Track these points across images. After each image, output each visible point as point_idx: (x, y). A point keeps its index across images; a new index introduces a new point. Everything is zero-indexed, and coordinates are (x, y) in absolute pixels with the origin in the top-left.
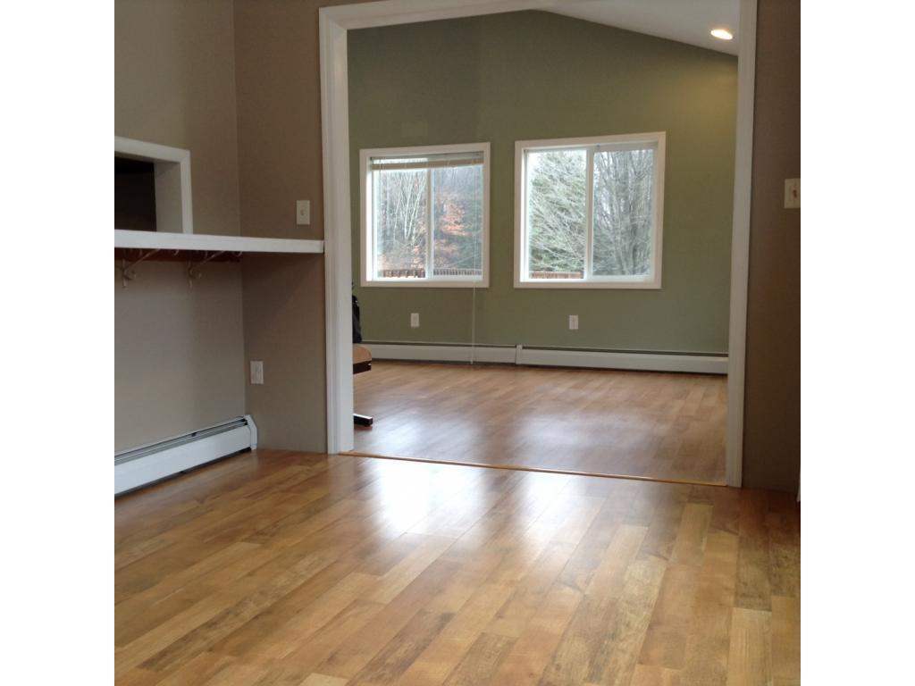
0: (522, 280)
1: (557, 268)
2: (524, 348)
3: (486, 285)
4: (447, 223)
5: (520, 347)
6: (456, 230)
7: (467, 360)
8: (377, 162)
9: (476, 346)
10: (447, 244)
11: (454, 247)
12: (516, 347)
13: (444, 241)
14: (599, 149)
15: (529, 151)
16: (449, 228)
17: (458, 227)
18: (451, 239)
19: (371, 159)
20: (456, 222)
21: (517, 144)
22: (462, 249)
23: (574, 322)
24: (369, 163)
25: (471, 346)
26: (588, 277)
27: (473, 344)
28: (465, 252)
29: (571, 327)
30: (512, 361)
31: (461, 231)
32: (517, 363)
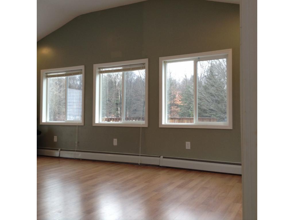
0: (163, 123)
1: (212, 116)
2: (164, 158)
3: (147, 126)
4: (176, 101)
5: (162, 157)
6: (179, 103)
7: (136, 162)
8: (101, 70)
9: (141, 156)
10: (177, 108)
11: (179, 109)
12: (160, 157)
13: (175, 107)
14: (200, 59)
15: (166, 62)
16: (177, 102)
17: (180, 102)
18: (178, 106)
19: (99, 68)
20: (180, 101)
21: (160, 58)
22: (181, 109)
23: (188, 145)
24: (98, 70)
25: (138, 155)
26: (195, 122)
27: (140, 154)
28: (182, 110)
29: (187, 148)
30: (158, 164)
31: (181, 103)
32: (160, 165)
